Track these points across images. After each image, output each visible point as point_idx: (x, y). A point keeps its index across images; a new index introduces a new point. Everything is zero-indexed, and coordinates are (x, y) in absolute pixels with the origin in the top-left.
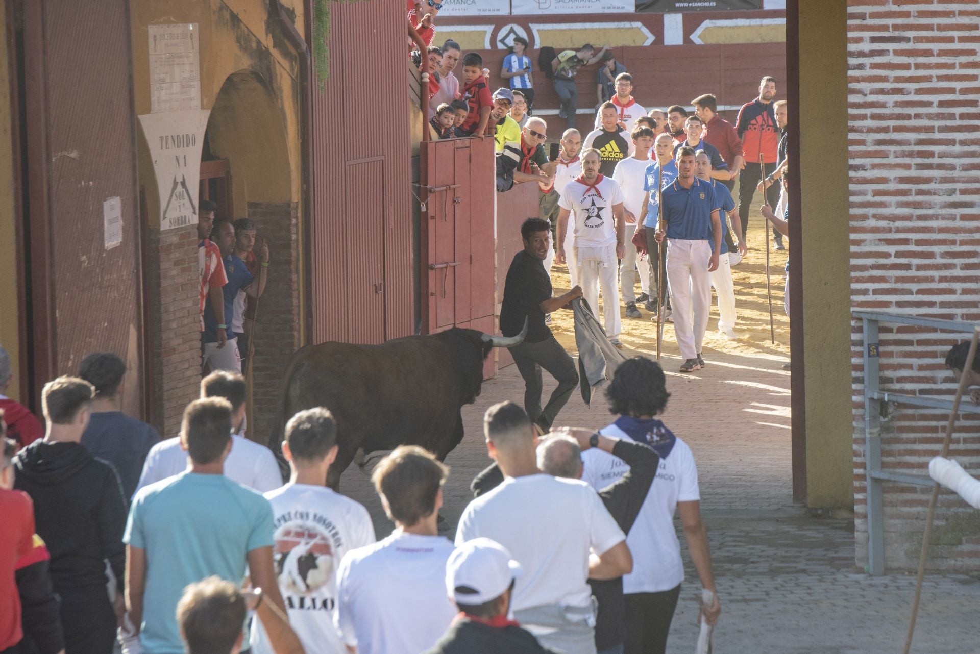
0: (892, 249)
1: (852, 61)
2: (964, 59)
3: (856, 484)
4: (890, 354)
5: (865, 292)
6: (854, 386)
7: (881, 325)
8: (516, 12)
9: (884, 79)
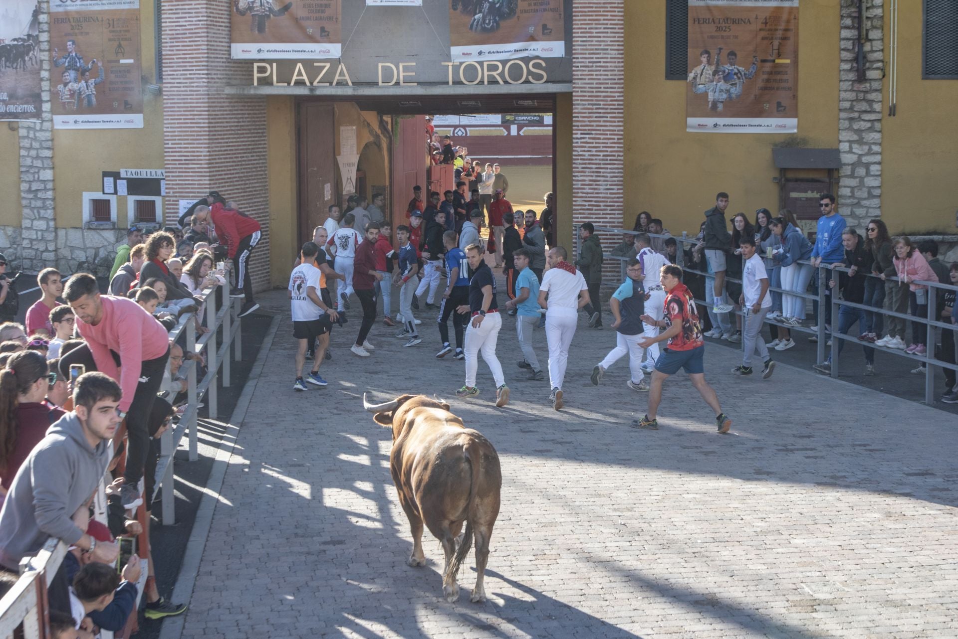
0: (587, 204)
1: (574, 141)
2: (611, 141)
5: (577, 218)
8: (461, 124)
9: (585, 147)
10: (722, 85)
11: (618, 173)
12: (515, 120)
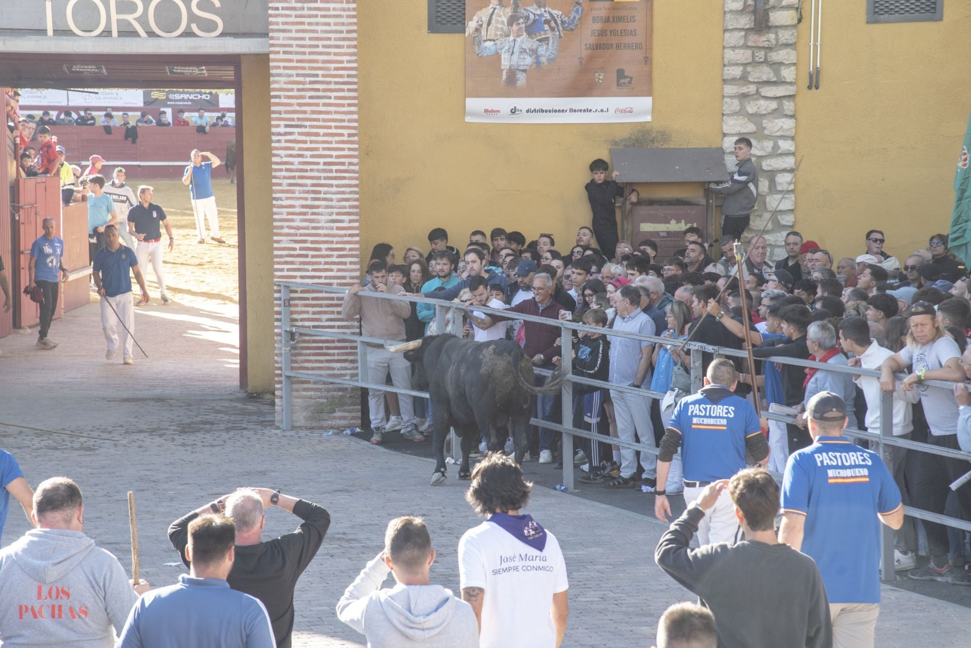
0: (298, 246)
1: (274, 138)
2: (338, 139)
3: (276, 379)
4: (296, 305)
5: (282, 270)
6: (276, 324)
7: (292, 289)
9: (293, 149)
10: (525, 42)
11: (351, 193)
12: (168, 99)
